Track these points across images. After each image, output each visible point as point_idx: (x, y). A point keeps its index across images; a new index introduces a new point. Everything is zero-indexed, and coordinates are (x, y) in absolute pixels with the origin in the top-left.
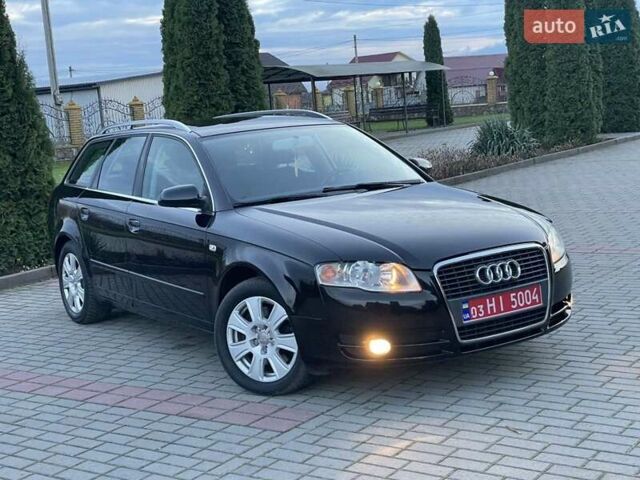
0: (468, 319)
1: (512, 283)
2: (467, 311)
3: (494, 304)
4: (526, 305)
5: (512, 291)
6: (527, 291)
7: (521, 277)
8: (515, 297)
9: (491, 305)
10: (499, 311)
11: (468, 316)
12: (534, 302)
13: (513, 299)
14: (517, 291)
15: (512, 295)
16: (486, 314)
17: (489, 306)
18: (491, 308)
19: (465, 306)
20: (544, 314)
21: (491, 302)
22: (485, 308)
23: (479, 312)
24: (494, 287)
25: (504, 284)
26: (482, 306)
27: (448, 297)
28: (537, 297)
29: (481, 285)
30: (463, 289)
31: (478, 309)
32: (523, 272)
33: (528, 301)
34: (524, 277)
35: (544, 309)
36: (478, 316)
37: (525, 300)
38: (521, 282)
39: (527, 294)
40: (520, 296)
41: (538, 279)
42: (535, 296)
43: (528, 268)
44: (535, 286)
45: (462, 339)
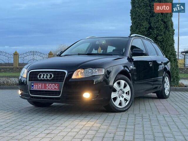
0: (33, 88)
1: (48, 80)
2: (33, 86)
3: (40, 86)
4: (52, 89)
5: (48, 83)
7: (52, 79)
8: (48, 85)
10: (42, 88)
12: (55, 89)
13: (47, 86)
15: (47, 84)
16: (38, 88)
18: (40, 87)
19: (33, 84)
20: (60, 94)
21: (40, 85)
22: (38, 86)
24: (41, 80)
25: (44, 80)
27: (29, 81)
28: (57, 87)
29: (38, 79)
30: (34, 79)
31: (36, 86)
32: (55, 78)
33: (53, 88)
34: (54, 79)
35: (60, 92)
36: (35, 88)
37: (52, 87)
38: (52, 81)
39: (53, 85)
40: (50, 85)
41: (60, 81)
42: (56, 87)
43: (58, 77)
44: (57, 83)
45: (31, 94)
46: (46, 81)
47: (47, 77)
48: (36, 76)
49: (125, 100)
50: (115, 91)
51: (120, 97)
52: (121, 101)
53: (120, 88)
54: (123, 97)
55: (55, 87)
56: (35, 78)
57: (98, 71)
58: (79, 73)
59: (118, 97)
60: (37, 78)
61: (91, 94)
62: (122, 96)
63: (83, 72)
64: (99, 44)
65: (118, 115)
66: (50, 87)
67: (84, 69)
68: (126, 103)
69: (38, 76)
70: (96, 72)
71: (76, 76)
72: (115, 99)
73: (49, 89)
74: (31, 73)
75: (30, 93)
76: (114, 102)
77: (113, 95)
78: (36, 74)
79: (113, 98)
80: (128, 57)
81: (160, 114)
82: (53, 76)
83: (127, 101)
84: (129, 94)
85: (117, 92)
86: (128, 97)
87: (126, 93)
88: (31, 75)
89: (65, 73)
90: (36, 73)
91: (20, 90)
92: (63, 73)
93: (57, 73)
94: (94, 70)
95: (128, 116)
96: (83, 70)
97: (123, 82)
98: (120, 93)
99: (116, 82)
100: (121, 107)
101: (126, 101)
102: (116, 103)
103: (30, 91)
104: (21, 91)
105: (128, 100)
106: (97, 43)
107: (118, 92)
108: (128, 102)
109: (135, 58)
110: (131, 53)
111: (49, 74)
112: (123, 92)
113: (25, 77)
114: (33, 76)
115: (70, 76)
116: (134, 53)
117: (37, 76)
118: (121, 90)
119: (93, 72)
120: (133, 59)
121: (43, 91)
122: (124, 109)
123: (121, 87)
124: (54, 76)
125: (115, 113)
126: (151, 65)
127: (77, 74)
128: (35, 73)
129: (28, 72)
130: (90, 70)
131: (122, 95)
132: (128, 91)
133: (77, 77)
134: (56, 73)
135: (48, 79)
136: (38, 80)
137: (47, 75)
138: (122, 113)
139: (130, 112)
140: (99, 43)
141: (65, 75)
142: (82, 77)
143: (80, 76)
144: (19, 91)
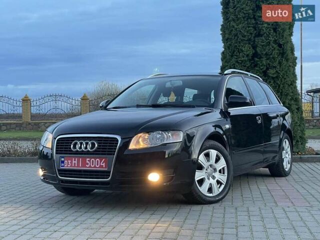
0: (63, 166)
1: (88, 153)
2: (63, 162)
3: (76, 162)
4: (95, 167)
5: (88, 157)
6: (97, 159)
7: (95, 151)
8: (90, 161)
9: (75, 162)
10: (78, 166)
11: (63, 165)
12: (101, 166)
13: (87, 162)
14: (91, 158)
15: (87, 159)
16: (71, 166)
17: (74, 162)
18: (75, 163)
19: (63, 159)
20: (109, 176)
21: (75, 160)
22: (71, 163)
23: (68, 164)
24: (77, 153)
25: (82, 153)
26: (70, 161)
27: (56, 153)
28: (104, 165)
29: (72, 151)
30: (65, 151)
31: (68, 162)
32: (100, 149)
33: (98, 165)
34: (99, 151)
35: (110, 172)
36: (67, 166)
37: (95, 164)
38: (96, 154)
39: (98, 161)
40: (93, 161)
41: (108, 154)
42: (103, 163)
43: (104, 148)
44: (103, 158)
45: (61, 176)
46: (85, 154)
47: (86, 148)
48: (68, 146)
49: (219, 182)
50: (200, 167)
51: (209, 179)
52: (211, 184)
53: (209, 163)
54: (214, 178)
55: (101, 164)
56: (67, 148)
57: (172, 135)
58: (140, 140)
59: (206, 178)
60: (70, 148)
61: (161, 175)
62: (213, 176)
63: (147, 137)
64: (171, 88)
65: (207, 209)
66: (93, 165)
67: (148, 132)
68: (219, 187)
69: (72, 146)
70: (168, 138)
71: (135, 145)
72: (201, 182)
73: (90, 167)
74: (59, 141)
75: (59, 174)
76: (199, 188)
77: (199, 175)
78: (68, 143)
79: (198, 181)
80: (221, 110)
81: (277, 206)
82: (96, 146)
83: (221, 184)
84: (224, 173)
85: (204, 170)
86: (223, 178)
87: (220, 171)
88: (59, 143)
89: (118, 141)
90: (69, 140)
91: (42, 168)
92: (114, 141)
93: (104, 141)
94: (165, 135)
95: (225, 211)
96: (147, 135)
97: (213, 153)
98: (209, 171)
99: (203, 153)
100: (211, 195)
101: (219, 185)
102: (204, 189)
103: (59, 170)
104: (43, 171)
105: (223, 182)
106: (168, 85)
107: (207, 170)
108: (223, 186)
109: (234, 111)
110: (227, 102)
111: (90, 143)
112: (215, 170)
113: (50, 147)
114: (63, 146)
115: (126, 144)
116: (230, 102)
117: (70, 146)
118: (211, 166)
119: (164, 138)
120: (230, 113)
121: (80, 171)
122: (217, 199)
123: (211, 161)
124: (98, 146)
125: (202, 206)
126: (259, 122)
127: (138, 142)
128: (66, 140)
129: (55, 139)
130: (159, 134)
131: (213, 174)
132: (223, 168)
133: (138, 147)
134: (102, 141)
135: (88, 151)
136: (71, 153)
137: (87, 144)
138: (213, 205)
139: (226, 203)
140: (171, 86)
141: (117, 144)
142: (146, 146)
143: (142, 145)
144: (40, 170)
